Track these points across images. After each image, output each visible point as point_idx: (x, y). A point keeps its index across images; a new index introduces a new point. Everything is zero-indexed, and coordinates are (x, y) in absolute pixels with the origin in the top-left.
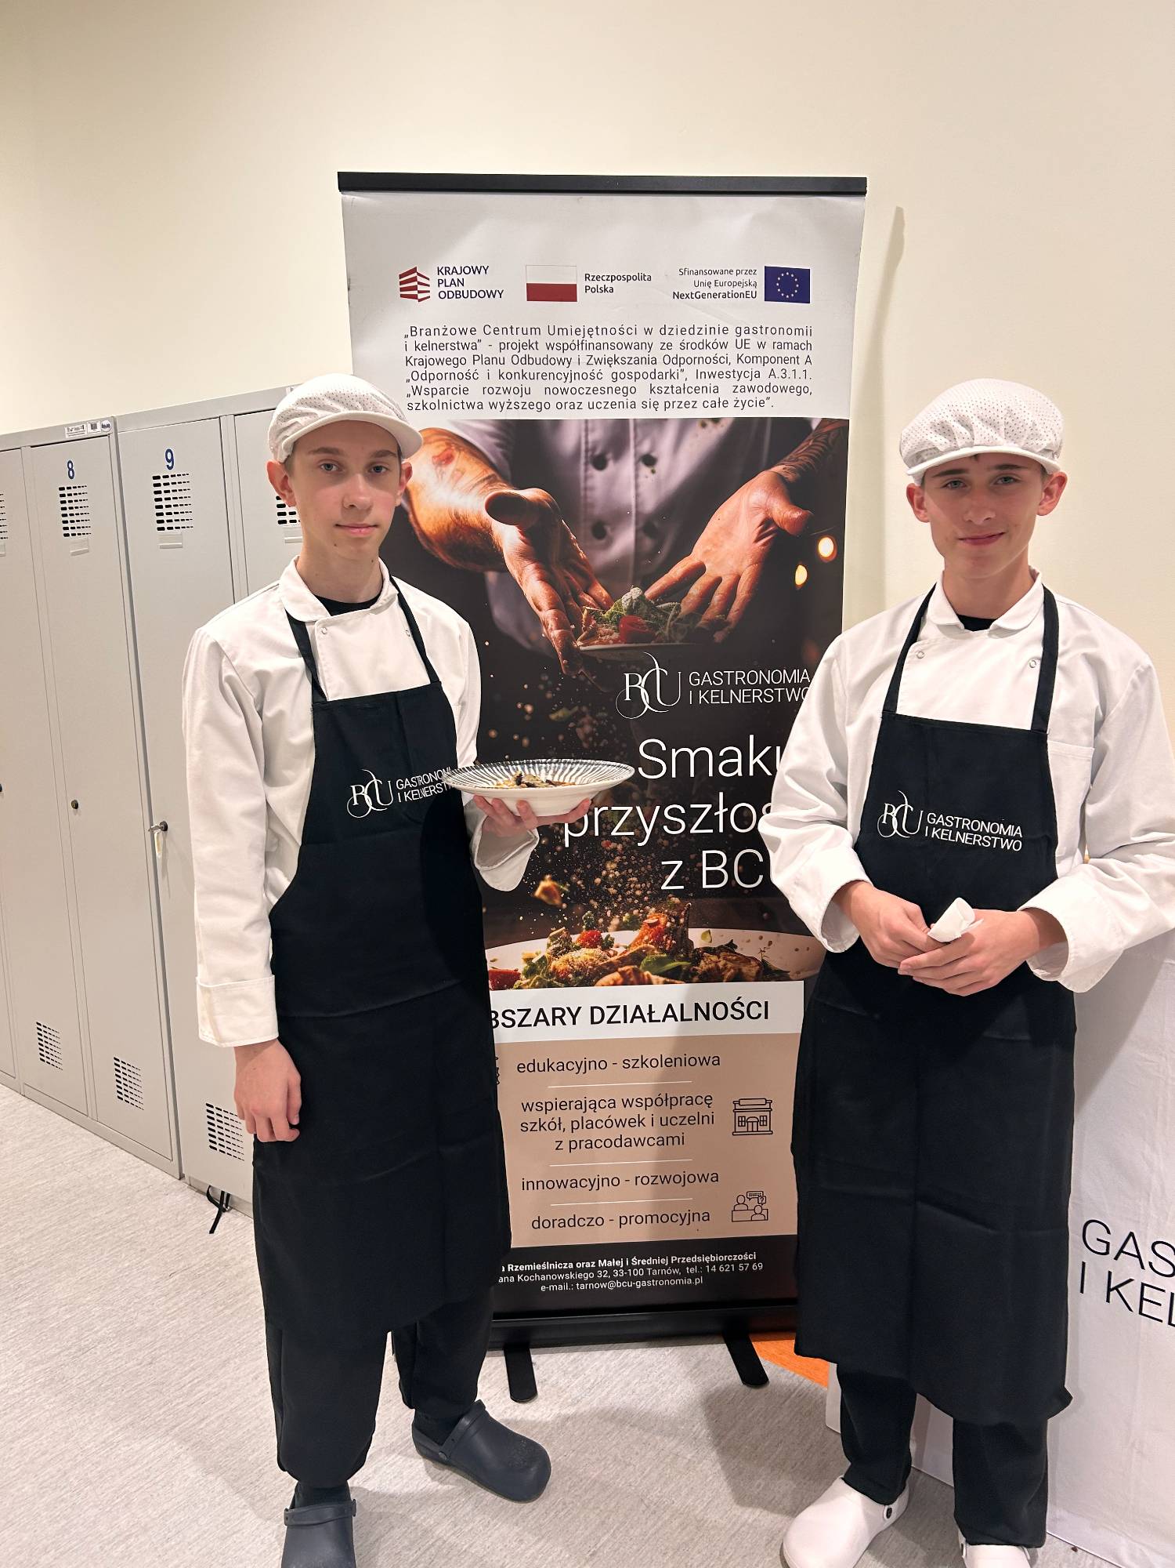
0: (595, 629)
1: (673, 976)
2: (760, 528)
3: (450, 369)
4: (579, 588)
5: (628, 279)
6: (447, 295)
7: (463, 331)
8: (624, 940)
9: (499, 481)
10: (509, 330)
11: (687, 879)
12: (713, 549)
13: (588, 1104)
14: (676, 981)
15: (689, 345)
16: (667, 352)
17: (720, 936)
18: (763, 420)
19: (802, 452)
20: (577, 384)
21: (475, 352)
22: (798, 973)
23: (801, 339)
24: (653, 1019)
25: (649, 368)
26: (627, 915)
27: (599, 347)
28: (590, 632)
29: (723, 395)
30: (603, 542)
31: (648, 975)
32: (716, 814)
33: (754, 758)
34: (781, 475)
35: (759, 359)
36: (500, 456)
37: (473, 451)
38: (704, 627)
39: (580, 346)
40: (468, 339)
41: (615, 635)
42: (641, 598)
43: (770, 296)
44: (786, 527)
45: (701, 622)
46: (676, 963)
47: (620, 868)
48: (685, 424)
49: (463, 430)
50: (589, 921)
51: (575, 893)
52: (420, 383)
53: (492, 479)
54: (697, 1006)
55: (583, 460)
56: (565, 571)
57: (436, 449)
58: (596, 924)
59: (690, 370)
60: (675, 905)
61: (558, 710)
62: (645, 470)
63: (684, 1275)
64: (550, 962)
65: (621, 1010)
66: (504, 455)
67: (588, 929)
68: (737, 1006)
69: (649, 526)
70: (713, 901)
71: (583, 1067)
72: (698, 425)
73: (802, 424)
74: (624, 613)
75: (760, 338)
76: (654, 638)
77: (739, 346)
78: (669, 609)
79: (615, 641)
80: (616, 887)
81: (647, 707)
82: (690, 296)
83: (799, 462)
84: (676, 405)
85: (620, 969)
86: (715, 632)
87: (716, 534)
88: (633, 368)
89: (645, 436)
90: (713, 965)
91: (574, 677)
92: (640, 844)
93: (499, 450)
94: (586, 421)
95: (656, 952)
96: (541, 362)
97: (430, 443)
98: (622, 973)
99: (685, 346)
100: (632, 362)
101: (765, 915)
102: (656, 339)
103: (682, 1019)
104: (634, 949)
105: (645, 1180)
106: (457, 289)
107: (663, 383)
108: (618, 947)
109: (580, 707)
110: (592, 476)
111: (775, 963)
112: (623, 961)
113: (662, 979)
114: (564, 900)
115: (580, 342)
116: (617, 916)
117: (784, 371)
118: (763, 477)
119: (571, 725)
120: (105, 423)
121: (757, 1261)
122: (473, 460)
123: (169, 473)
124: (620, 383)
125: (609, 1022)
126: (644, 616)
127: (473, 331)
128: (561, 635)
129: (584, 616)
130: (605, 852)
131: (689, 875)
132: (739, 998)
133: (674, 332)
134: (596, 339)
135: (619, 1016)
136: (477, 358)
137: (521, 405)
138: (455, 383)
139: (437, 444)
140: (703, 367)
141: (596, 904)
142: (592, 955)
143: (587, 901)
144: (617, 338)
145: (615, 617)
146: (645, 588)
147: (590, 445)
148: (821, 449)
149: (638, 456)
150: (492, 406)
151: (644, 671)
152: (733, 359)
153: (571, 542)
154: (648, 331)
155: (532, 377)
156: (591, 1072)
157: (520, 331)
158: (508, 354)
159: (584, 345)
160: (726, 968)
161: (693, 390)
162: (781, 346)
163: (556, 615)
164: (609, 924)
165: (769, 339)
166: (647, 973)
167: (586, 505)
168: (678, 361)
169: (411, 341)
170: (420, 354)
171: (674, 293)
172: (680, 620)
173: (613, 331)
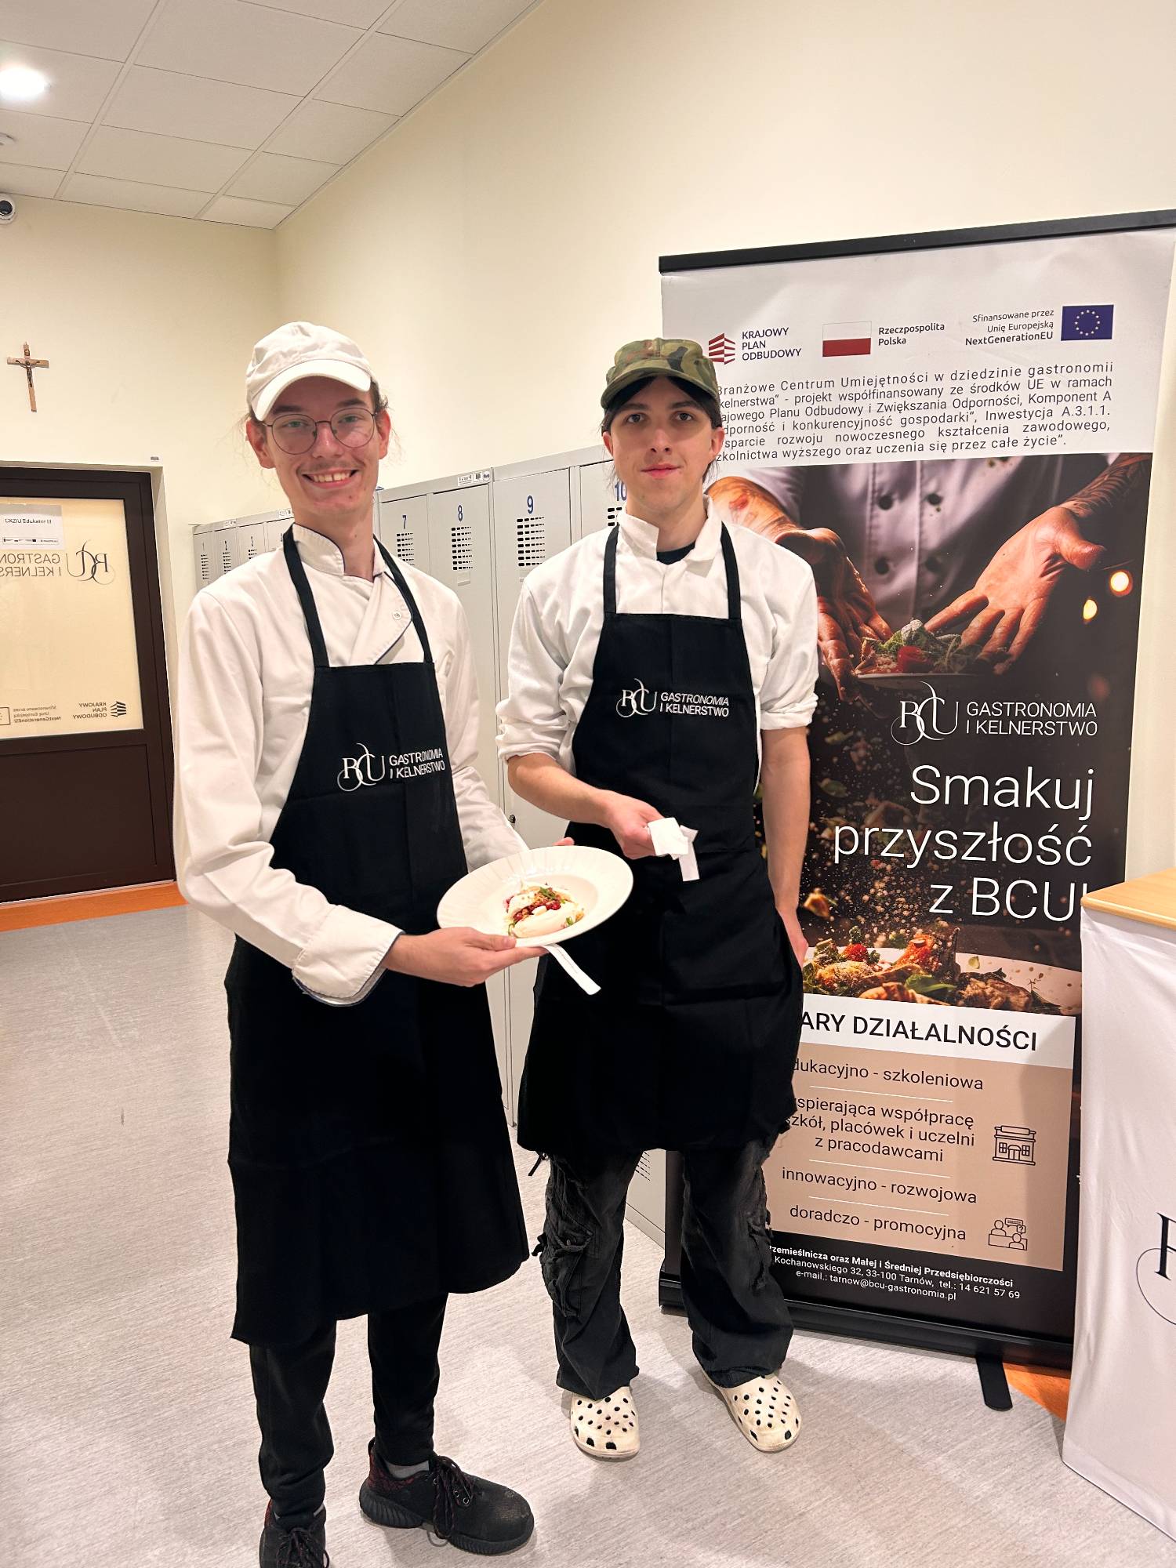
0: (874, 658)
1: (938, 997)
2: (1047, 563)
3: (749, 423)
4: (860, 619)
5: (920, 330)
6: (749, 357)
7: (763, 388)
8: (890, 957)
9: (788, 523)
10: (805, 384)
11: (956, 904)
12: (998, 584)
13: (848, 1108)
14: (941, 1003)
15: (980, 388)
16: (957, 396)
17: (988, 964)
18: (1053, 458)
19: (1097, 488)
20: (867, 430)
21: (773, 407)
22: (1070, 1008)
23: (1099, 375)
24: (916, 1036)
25: (938, 413)
26: (894, 933)
27: (891, 395)
28: (868, 661)
29: (1012, 436)
30: (885, 576)
31: (912, 994)
32: (989, 842)
33: (1033, 788)
34: (1071, 511)
35: (1052, 398)
36: (791, 500)
37: (768, 497)
38: (985, 659)
39: (872, 395)
40: (763, 395)
41: (893, 665)
42: (921, 629)
43: (1068, 334)
44: (1075, 562)
45: (981, 654)
46: (942, 985)
47: (888, 887)
48: (972, 464)
49: (757, 478)
50: (855, 935)
51: (843, 908)
53: (782, 520)
54: (961, 1029)
55: (869, 501)
56: (847, 604)
57: (732, 495)
58: (863, 939)
59: (979, 412)
60: (942, 929)
61: (833, 734)
62: (930, 509)
63: (937, 1288)
64: (816, 970)
65: (884, 1023)
66: (795, 499)
67: (854, 943)
68: (1003, 1034)
69: (931, 562)
70: (983, 928)
71: (845, 1072)
72: (986, 463)
73: (1100, 459)
74: (903, 643)
75: (1054, 377)
76: (931, 668)
77: (1031, 386)
78: (949, 640)
79: (893, 671)
80: (883, 906)
81: (923, 734)
82: (983, 341)
83: (1095, 498)
84: (964, 446)
85: (884, 985)
86: (995, 665)
87: (1000, 569)
88: (923, 413)
89: (930, 478)
90: (980, 991)
91: (851, 703)
92: (908, 866)
93: (790, 494)
94: (875, 465)
95: (921, 972)
96: (834, 412)
97: (728, 490)
98: (887, 989)
99: (976, 389)
100: (922, 407)
101: (1037, 947)
103: (946, 1040)
104: (899, 967)
105: (901, 1189)
106: (758, 350)
107: (952, 426)
108: (883, 963)
109: (855, 732)
110: (877, 516)
111: (1046, 996)
112: (888, 977)
113: (926, 999)
114: (832, 913)
115: (872, 391)
116: (884, 934)
117: (1079, 408)
118: (1053, 513)
119: (846, 748)
120: (486, 473)
121: (1013, 1289)
122: (765, 504)
123: (529, 516)
124: (909, 428)
125: (872, 1033)
126: (923, 646)
127: (771, 387)
128: (840, 663)
129: (863, 646)
130: (874, 872)
131: (959, 899)
132: (1006, 1026)
133: (965, 377)
134: (887, 388)
135: (882, 1029)
136: (773, 412)
137: (812, 453)
138: (754, 435)
139: (734, 490)
140: (993, 409)
141: (863, 921)
142: (857, 967)
143: (855, 916)
144: (908, 386)
145: (893, 647)
146: (925, 620)
147: (877, 487)
148: (1117, 484)
149: (924, 495)
150: (786, 454)
151: (921, 699)
152: (1024, 399)
153: (854, 577)
154: (939, 378)
155: (824, 426)
156: (853, 1078)
157: (814, 385)
158: (803, 406)
159: (875, 395)
160: (993, 996)
161: (982, 431)
162: (1077, 384)
163: (835, 645)
164: (875, 941)
165: (1064, 377)
166: (911, 991)
167: (870, 543)
168: (968, 404)
171: (967, 340)
172: (960, 652)
173: (904, 380)
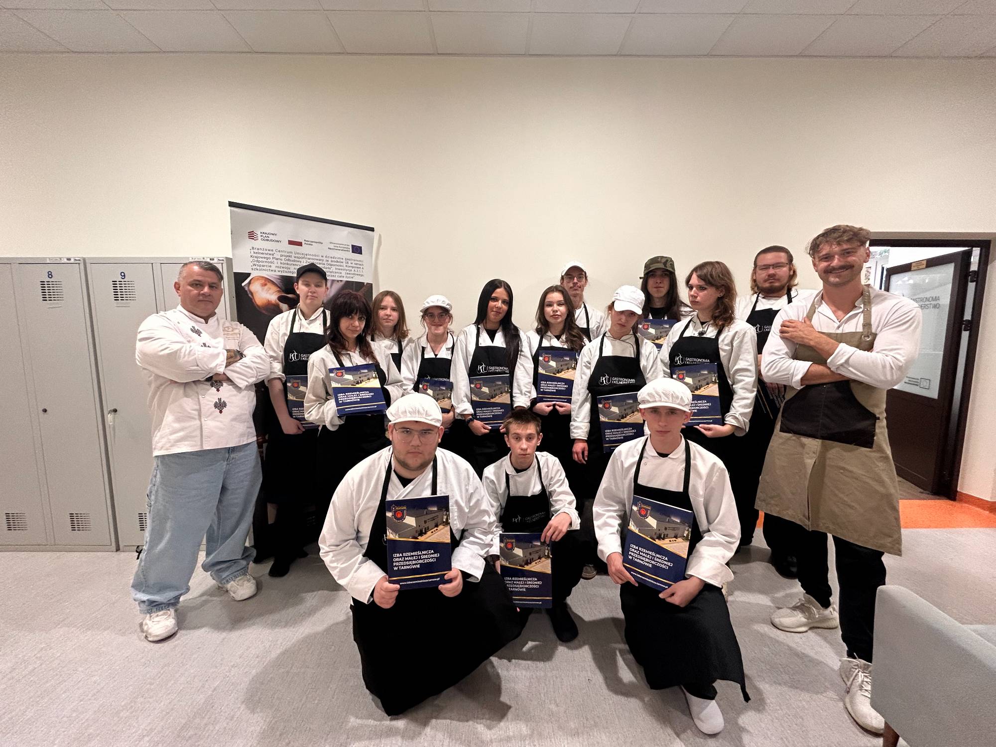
3: (265, 260)
5: (316, 243)
6: (264, 240)
7: (269, 250)
9: (281, 292)
10: (283, 252)
15: (333, 261)
16: (327, 262)
18: (353, 282)
21: (273, 256)
23: (361, 263)
29: (345, 275)
35: (351, 267)
37: (274, 283)
40: (271, 252)
43: (353, 252)
48: (333, 281)
49: (270, 277)
52: (255, 263)
53: (279, 291)
57: (262, 282)
59: (334, 267)
66: (282, 285)
72: (336, 281)
73: (363, 283)
75: (351, 261)
77: (346, 263)
82: (333, 249)
93: (280, 284)
96: (293, 261)
97: (260, 280)
102: (325, 259)
106: (267, 238)
115: (303, 257)
117: (357, 270)
120: (77, 259)
122: (273, 286)
123: (123, 280)
127: (272, 250)
133: (329, 257)
134: (308, 257)
136: (274, 258)
137: (286, 272)
138: (267, 264)
140: (338, 267)
144: (314, 257)
152: (345, 266)
154: (322, 256)
157: (286, 252)
158: (283, 258)
159: (305, 258)
161: (335, 272)
162: (356, 264)
165: (353, 262)
168: (331, 265)
169: (252, 251)
170: (255, 255)
171: (328, 248)
173: (313, 255)
